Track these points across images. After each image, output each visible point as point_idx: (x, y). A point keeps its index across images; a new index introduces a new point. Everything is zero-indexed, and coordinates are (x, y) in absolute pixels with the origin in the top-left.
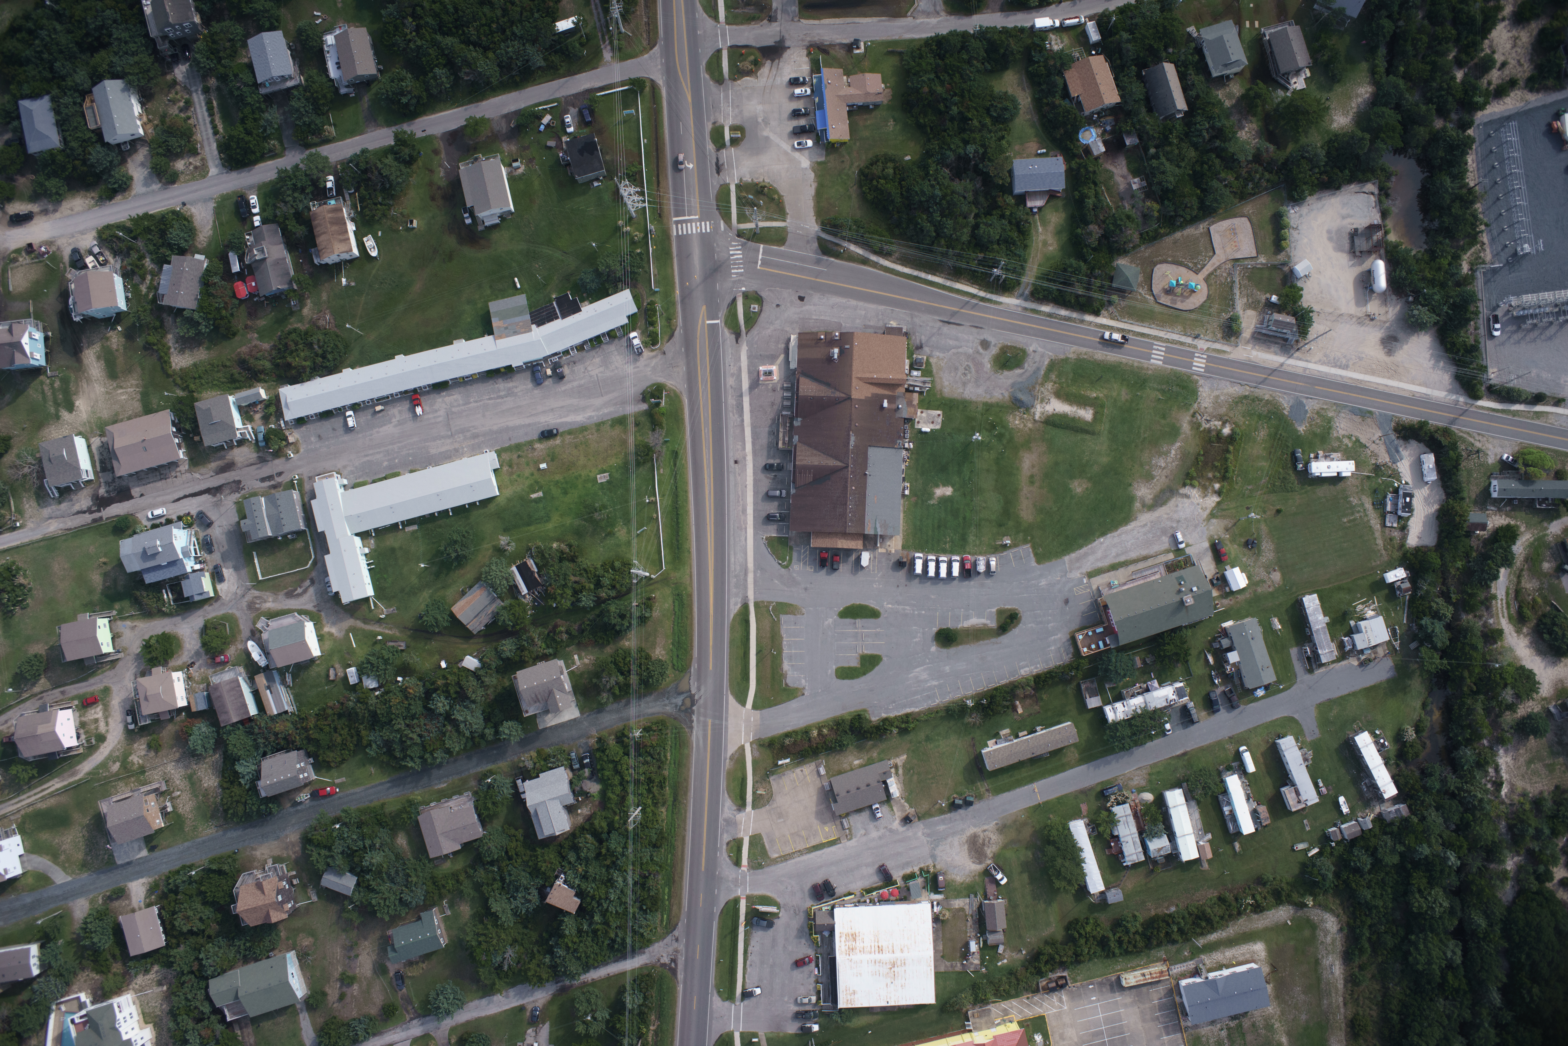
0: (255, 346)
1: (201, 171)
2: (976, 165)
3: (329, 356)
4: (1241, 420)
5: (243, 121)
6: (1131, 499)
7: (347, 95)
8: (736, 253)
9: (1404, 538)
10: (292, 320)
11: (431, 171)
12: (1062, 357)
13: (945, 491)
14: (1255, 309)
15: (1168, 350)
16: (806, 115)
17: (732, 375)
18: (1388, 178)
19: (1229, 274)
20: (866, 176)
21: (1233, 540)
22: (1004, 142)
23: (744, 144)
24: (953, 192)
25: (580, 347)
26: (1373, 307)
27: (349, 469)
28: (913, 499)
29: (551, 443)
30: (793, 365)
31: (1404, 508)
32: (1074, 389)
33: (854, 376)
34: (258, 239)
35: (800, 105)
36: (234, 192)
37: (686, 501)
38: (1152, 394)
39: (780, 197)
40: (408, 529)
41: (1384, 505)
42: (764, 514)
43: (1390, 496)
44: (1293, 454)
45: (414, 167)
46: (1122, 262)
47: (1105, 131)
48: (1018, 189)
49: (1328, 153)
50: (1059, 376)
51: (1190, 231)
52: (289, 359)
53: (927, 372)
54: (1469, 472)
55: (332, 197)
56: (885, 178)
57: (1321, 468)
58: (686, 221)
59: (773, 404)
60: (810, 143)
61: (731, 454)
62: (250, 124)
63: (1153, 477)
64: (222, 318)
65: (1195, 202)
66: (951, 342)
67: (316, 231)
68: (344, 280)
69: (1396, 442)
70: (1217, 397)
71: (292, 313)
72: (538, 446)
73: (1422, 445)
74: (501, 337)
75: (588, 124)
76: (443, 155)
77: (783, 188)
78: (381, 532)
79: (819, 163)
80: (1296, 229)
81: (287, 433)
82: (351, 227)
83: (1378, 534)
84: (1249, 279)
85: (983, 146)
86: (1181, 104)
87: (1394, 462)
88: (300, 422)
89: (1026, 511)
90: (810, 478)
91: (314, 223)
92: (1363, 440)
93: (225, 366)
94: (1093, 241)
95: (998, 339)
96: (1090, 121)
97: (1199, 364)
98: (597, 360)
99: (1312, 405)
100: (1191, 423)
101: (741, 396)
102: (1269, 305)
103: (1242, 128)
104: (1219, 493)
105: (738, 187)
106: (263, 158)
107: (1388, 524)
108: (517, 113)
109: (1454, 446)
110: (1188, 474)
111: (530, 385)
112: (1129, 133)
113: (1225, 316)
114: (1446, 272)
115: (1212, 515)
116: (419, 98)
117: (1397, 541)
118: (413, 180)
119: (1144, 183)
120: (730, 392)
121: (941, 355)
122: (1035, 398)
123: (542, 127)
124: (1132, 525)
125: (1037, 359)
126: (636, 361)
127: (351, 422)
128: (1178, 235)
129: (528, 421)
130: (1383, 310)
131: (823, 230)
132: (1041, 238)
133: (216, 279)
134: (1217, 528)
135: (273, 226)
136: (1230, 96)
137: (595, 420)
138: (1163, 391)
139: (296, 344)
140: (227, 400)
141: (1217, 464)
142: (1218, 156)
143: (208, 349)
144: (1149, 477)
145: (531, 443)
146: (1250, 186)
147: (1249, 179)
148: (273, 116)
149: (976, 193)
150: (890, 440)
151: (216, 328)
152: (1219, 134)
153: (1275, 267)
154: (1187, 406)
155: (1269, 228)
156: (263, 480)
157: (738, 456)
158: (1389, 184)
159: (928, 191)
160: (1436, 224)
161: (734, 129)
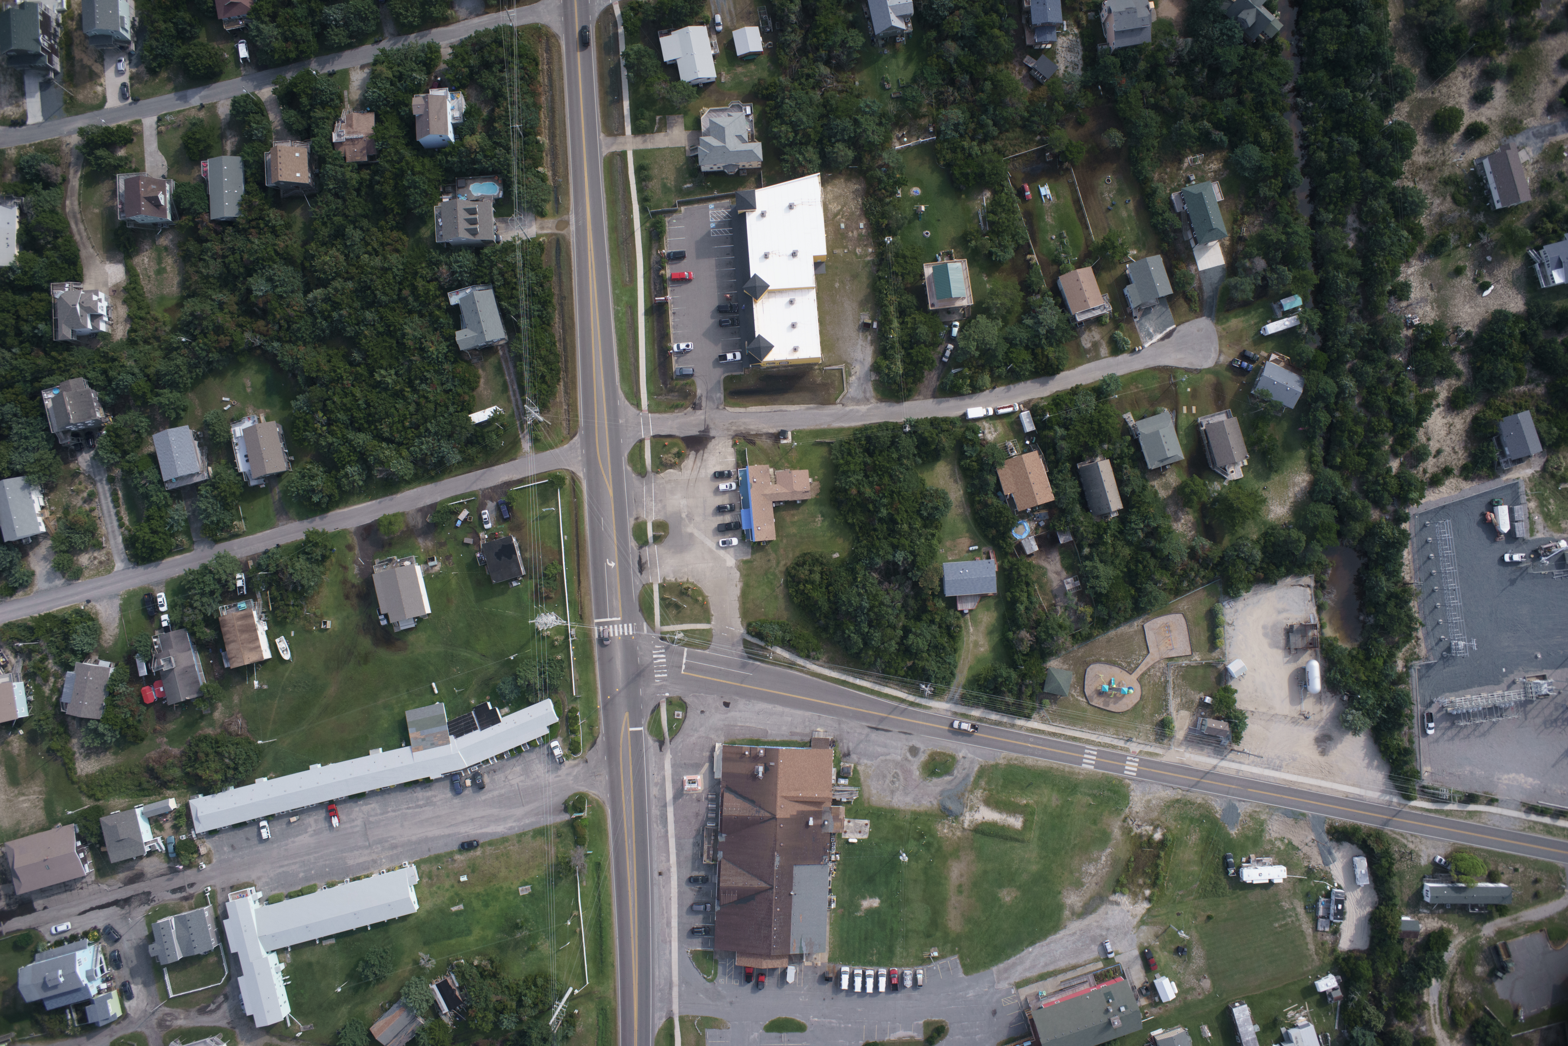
0: (165, 752)
1: (107, 566)
2: (906, 572)
3: (241, 769)
4: (1172, 824)
5: (149, 519)
6: (1060, 907)
7: (257, 487)
8: (660, 658)
9: (1336, 942)
10: (203, 724)
11: (345, 568)
12: (992, 762)
13: (871, 903)
14: (1188, 709)
15: (1100, 754)
16: (732, 509)
17: (656, 784)
18: (1324, 572)
19: (1163, 674)
20: (793, 577)
21: (1163, 947)
22: (935, 542)
23: (668, 541)
24: (882, 603)
25: (500, 757)
26: (1308, 705)
27: (264, 880)
28: (840, 911)
29: (472, 854)
30: (718, 775)
31: (1335, 915)
32: (1003, 796)
33: (780, 793)
34: (165, 644)
35: (725, 501)
36: (141, 589)
37: (610, 913)
38: (1083, 799)
39: (705, 598)
40: (325, 943)
41: (1316, 909)
42: (689, 927)
43: (1322, 900)
44: (1225, 858)
45: (328, 563)
46: (1054, 664)
47: (1038, 525)
48: (948, 593)
49: (1264, 550)
50: (988, 783)
51: (1124, 629)
52: (200, 772)
53: (855, 781)
54: (1401, 876)
55: (243, 598)
56: (812, 583)
57: (1252, 874)
58: (608, 623)
59: (697, 814)
60: (735, 541)
61: (655, 866)
62: (154, 523)
63: (1082, 885)
64: (129, 727)
65: (1129, 604)
66: (879, 749)
67: (226, 638)
68: (256, 683)
69: (1329, 844)
70: (1149, 801)
71: (202, 717)
72: (458, 857)
73: (1354, 847)
74: (418, 749)
75: (506, 520)
76: (357, 551)
77: (708, 588)
78: (296, 948)
79: (745, 562)
80: (1231, 625)
81: (198, 843)
82: (262, 628)
83: (1309, 939)
84: (1184, 677)
85: (912, 553)
86: (1115, 503)
87: (1326, 863)
88: (212, 833)
89: (954, 922)
90: (734, 897)
91: (224, 630)
92: (1296, 843)
93: (133, 773)
94: (1025, 648)
95: (928, 745)
96: (1024, 516)
97: (1131, 768)
98: (518, 769)
99: (1244, 808)
100: (1122, 828)
101: (665, 806)
102: (1202, 704)
103: (1177, 520)
104: (1149, 899)
105: (662, 587)
106: (170, 553)
107: (1320, 929)
108: (433, 507)
109: (1387, 853)
110: (1118, 881)
111: (449, 794)
112: (1063, 532)
113: (1158, 718)
114: (1381, 672)
115: (1142, 922)
116: (330, 496)
117: (1329, 946)
118: (326, 578)
119: (1078, 583)
120: (654, 801)
121: (869, 763)
122: (964, 805)
123: (459, 523)
124: (1061, 934)
125: (967, 765)
126: (558, 769)
127: (265, 834)
128: (1112, 633)
129: (447, 831)
130: (1318, 708)
131: (749, 633)
132: (972, 638)
133: (122, 688)
134: (1147, 935)
135: (182, 631)
136: (1166, 486)
137: (517, 830)
138: (1094, 796)
139: (207, 755)
140: (135, 815)
141: (1148, 870)
142: (1154, 556)
143: (115, 754)
144: (1078, 885)
145: (450, 854)
146: (1185, 584)
147: (1185, 576)
148: (180, 511)
149: (906, 597)
150: (817, 856)
151: (123, 736)
152: (1153, 533)
153: (1209, 665)
154: (1118, 811)
155: (1204, 624)
156: (174, 891)
157: (662, 868)
158: (1326, 577)
159: (855, 601)
160: (1371, 620)
161: (658, 525)
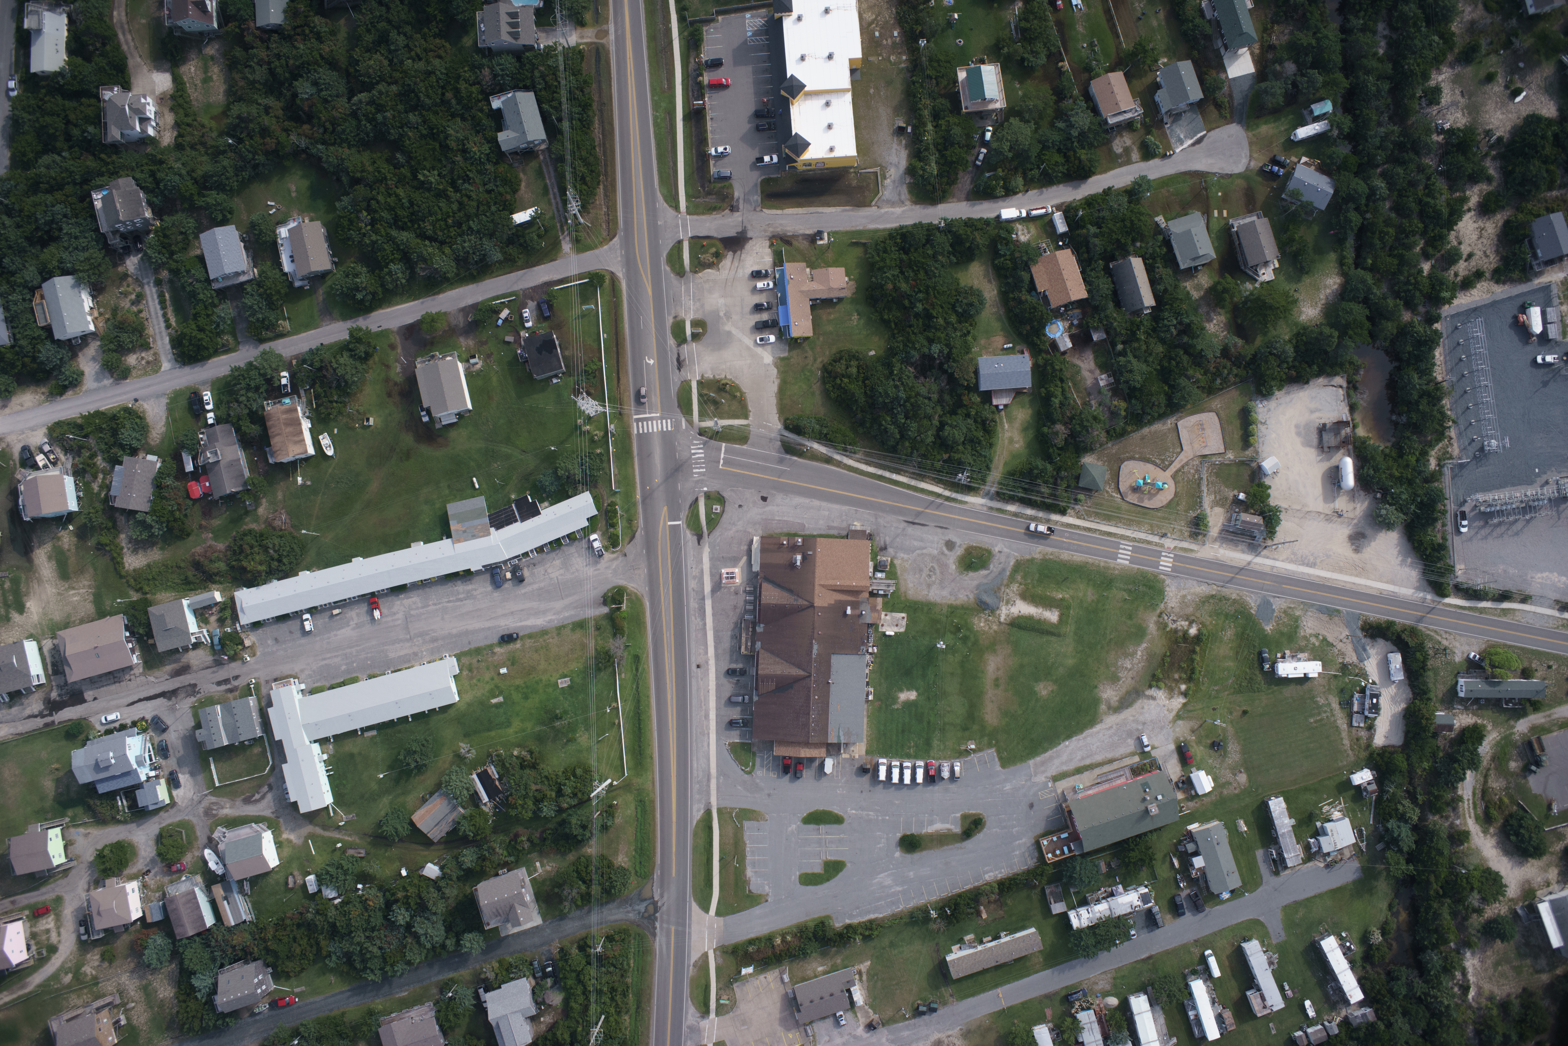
0: (210, 547)
1: (154, 366)
2: (941, 365)
3: (285, 560)
4: (1207, 620)
5: (196, 317)
6: (1096, 701)
7: (301, 288)
8: (698, 452)
9: (1371, 737)
10: (248, 519)
11: (388, 367)
12: (1028, 557)
13: (908, 695)
14: (1222, 506)
15: (1135, 550)
16: (769, 308)
17: (694, 578)
18: (1356, 371)
19: (1197, 471)
20: (829, 373)
21: (1199, 742)
22: (969, 338)
23: (706, 339)
24: (918, 394)
25: (540, 550)
26: (1341, 503)
27: (307, 672)
28: (877, 704)
29: (511, 646)
30: (756, 568)
31: (1370, 709)
32: (1039, 591)
33: (817, 582)
34: (212, 439)
35: (762, 299)
36: (187, 388)
37: (648, 706)
38: (1118, 594)
39: (742, 393)
40: (367, 734)
41: (1350, 704)
42: (727, 720)
43: (1357, 695)
44: (1260, 653)
45: (371, 362)
46: (1088, 460)
47: (1072, 324)
48: (983, 387)
49: (1296, 347)
50: (1024, 577)
51: (1158, 427)
52: (245, 564)
53: (892, 574)
54: (1436, 671)
55: (287, 395)
56: (849, 377)
57: (1287, 669)
58: (647, 419)
59: (735, 607)
60: (772, 338)
61: (693, 659)
62: (202, 321)
63: (1118, 679)
64: (175, 520)
65: (1162, 399)
66: (916, 543)
67: (271, 432)
68: (299, 479)
69: (1363, 640)
70: (1184, 597)
71: (247, 513)
72: (497, 650)
73: (1389, 643)
74: (459, 541)
75: (546, 319)
76: (399, 350)
77: (745, 384)
78: (339, 738)
79: (782, 359)
80: (1264, 423)
81: (243, 636)
82: (306, 425)
83: (1344, 735)
84: (1217, 475)
85: (947, 345)
86: (1148, 300)
87: (1361, 660)
88: (256, 625)
89: (991, 715)
90: (772, 686)
91: (269, 424)
92: (1330, 639)
93: (179, 567)
94: (1060, 441)
95: (963, 540)
96: (1057, 314)
97: (1166, 563)
98: (557, 562)
99: (1279, 604)
100: (1157, 623)
101: (703, 599)
102: (1236, 501)
103: (1210, 320)
104: (1185, 694)
105: (700, 383)
106: (216, 353)
107: (1355, 724)
108: (475, 307)
109: (1421, 647)
110: (1154, 676)
111: (489, 588)
112: (1096, 329)
113: (1192, 514)
114: (1414, 469)
115: (1178, 717)
116: (374, 294)
117: (1363, 742)
118: (370, 376)
119: (1112, 380)
120: (692, 594)
121: (906, 556)
122: (1000, 599)
123: (500, 322)
124: (1098, 728)
125: (1003, 559)
126: (597, 563)
127: (308, 626)
128: (1146, 431)
129: (488, 624)
130: (1351, 506)
131: (786, 428)
132: (1007, 435)
133: (169, 481)
134: (1183, 729)
135: (227, 426)
136: (1198, 287)
137: (556, 623)
138: (1129, 592)
139: (252, 547)
140: (182, 605)
141: (1184, 665)
142: (1186, 352)
143: (162, 549)
144: (1114, 679)
145: (491, 647)
146: (1218, 381)
147: (1217, 374)
148: (226, 310)
149: (941, 392)
150: (854, 646)
151: (170, 530)
152: (1187, 330)
153: (1242, 463)
154: (1154, 607)
155: (1237, 423)
156: (219, 683)
157: (700, 661)
158: (1358, 378)
159: (891, 392)
160: (1404, 419)
161: (695, 323)
